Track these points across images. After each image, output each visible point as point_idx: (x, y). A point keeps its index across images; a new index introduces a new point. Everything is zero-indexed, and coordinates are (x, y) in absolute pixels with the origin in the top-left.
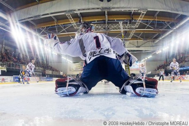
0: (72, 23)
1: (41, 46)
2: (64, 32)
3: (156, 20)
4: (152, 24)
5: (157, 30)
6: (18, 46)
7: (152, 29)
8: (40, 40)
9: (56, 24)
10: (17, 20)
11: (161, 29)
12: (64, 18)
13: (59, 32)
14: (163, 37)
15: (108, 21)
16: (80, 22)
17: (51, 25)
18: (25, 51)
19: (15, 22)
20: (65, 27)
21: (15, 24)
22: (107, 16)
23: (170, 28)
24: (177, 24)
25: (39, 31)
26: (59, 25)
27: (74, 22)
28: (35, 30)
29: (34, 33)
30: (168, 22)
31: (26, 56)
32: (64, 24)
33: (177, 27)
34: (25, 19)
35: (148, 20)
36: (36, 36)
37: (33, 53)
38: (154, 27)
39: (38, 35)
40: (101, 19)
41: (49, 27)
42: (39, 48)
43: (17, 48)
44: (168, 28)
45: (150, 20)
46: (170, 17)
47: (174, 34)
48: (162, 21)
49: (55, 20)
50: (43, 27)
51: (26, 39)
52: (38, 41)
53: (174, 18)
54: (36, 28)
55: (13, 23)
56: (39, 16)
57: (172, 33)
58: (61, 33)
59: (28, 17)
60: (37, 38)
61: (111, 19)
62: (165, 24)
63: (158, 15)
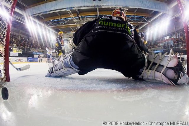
0: (72, 17)
1: (48, 35)
2: (66, 24)
3: (136, 15)
4: (133, 18)
5: (136, 23)
6: (31, 35)
7: (133, 22)
8: (47, 30)
9: (59, 18)
10: (30, 14)
11: (139, 22)
12: (66, 13)
13: (62, 24)
14: (141, 28)
15: (99, 15)
16: (78, 16)
17: (56, 19)
18: (36, 39)
19: (28, 16)
20: (66, 20)
21: (29, 18)
22: (98, 12)
23: (146, 22)
24: (151, 18)
25: (47, 23)
26: (62, 19)
27: (73, 16)
28: (43, 23)
29: (43, 25)
30: (145, 17)
31: (37, 42)
32: (66, 18)
33: (151, 20)
34: (36, 14)
35: (129, 15)
36: (44, 27)
37: (42, 40)
38: (134, 20)
39: (46, 26)
40: (94, 15)
41: (54, 20)
42: (47, 36)
43: (30, 36)
44: (145, 21)
45: (131, 15)
46: (146, 13)
47: (149, 26)
48: (140, 16)
49: (59, 15)
50: (50, 20)
51: (37, 29)
52: (46, 31)
53: (149, 13)
54: (44, 21)
55: (27, 17)
56: (47, 11)
57: (147, 25)
58: (63, 24)
59: (38, 12)
60: (45, 28)
61: (101, 14)
62: (143, 18)
63: (137, 12)
